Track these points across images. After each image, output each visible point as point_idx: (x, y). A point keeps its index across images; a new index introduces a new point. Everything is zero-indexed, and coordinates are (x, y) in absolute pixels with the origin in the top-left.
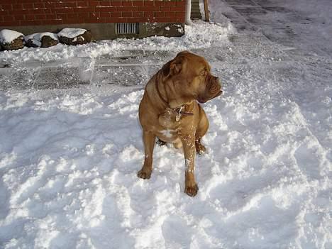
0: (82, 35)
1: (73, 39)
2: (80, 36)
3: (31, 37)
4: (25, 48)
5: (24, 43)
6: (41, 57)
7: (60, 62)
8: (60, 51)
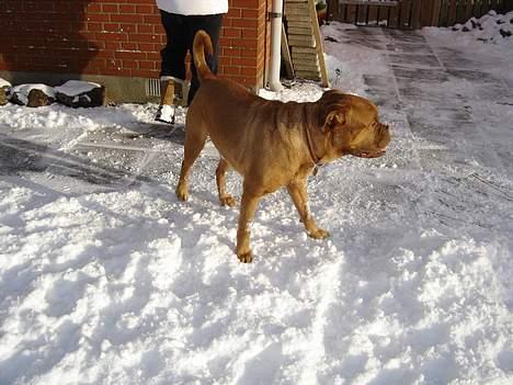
0: (88, 93)
1: (73, 98)
2: (84, 93)
3: (17, 89)
4: (9, 104)
5: (9, 97)
6: (16, 121)
7: (37, 131)
8: (46, 115)
